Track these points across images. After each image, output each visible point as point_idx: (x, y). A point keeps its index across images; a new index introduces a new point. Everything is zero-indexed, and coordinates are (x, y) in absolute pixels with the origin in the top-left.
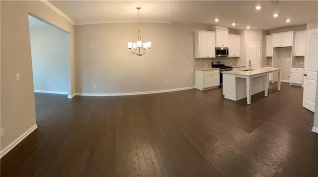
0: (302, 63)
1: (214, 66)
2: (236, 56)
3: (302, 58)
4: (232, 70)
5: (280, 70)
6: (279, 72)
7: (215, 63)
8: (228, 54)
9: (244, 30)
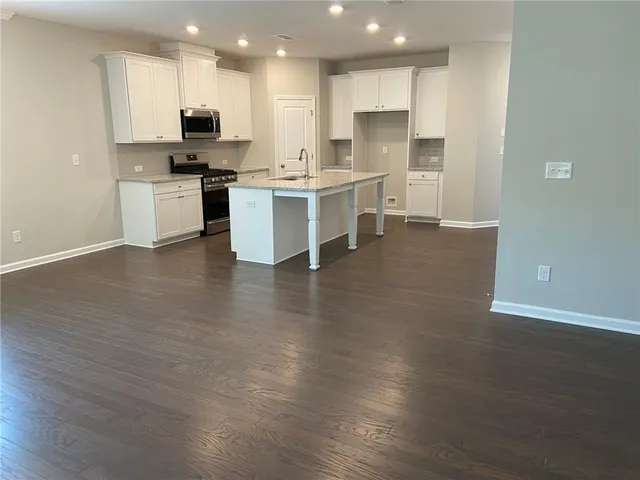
0: (435, 159)
1: (177, 169)
2: (242, 137)
3: (438, 143)
4: (235, 180)
5: (383, 177)
6: (380, 185)
7: (180, 160)
8: (218, 130)
9: (263, 58)
